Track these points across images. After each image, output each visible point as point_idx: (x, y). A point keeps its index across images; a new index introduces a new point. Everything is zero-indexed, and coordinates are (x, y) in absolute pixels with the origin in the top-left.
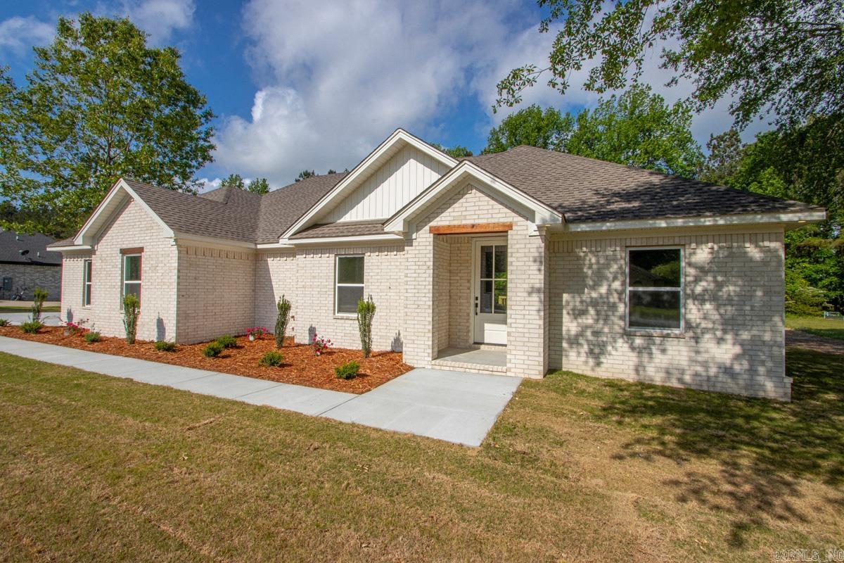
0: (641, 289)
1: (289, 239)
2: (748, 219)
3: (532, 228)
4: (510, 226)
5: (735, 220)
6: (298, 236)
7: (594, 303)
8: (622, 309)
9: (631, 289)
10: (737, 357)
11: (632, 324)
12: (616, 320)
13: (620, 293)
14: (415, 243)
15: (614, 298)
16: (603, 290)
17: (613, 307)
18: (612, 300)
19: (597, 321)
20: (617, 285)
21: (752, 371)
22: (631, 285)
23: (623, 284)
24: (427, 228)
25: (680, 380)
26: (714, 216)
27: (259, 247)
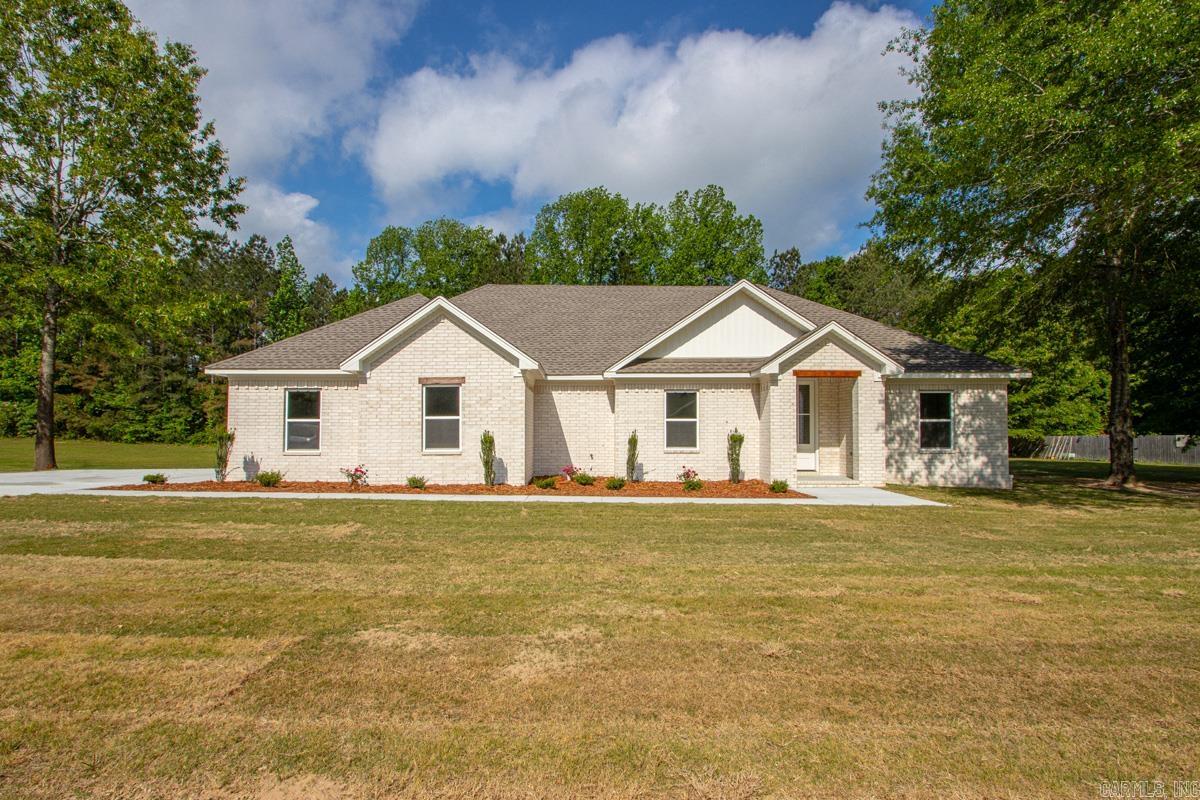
0: (927, 420)
1: (617, 373)
2: (995, 375)
3: (877, 375)
4: (858, 373)
5: (986, 376)
6: (627, 370)
7: (899, 432)
8: (917, 434)
9: (921, 420)
10: (985, 464)
11: (922, 446)
12: (913, 443)
13: (916, 423)
14: (779, 383)
15: (912, 428)
16: (905, 422)
17: (911, 434)
18: (910, 429)
19: (901, 445)
20: (913, 418)
21: (994, 474)
22: (922, 418)
23: (917, 417)
24: (791, 371)
25: (952, 483)
26: (976, 372)
27: (550, 378)
